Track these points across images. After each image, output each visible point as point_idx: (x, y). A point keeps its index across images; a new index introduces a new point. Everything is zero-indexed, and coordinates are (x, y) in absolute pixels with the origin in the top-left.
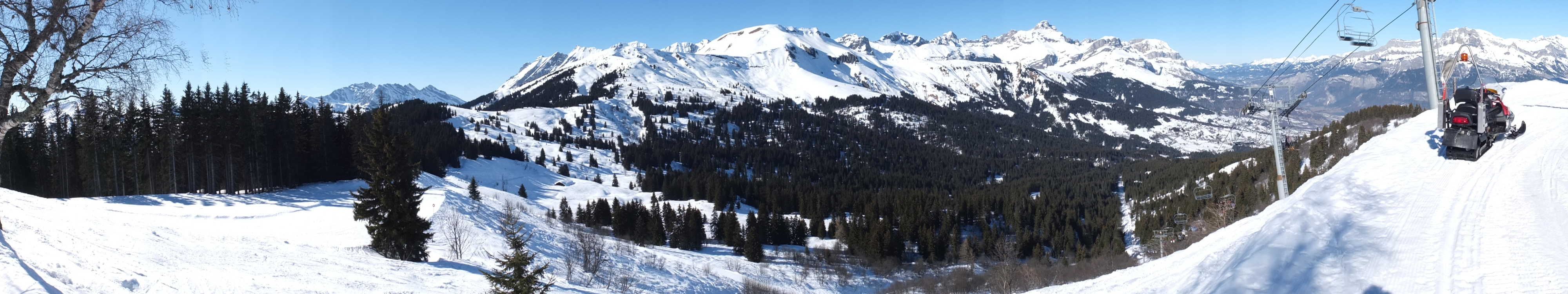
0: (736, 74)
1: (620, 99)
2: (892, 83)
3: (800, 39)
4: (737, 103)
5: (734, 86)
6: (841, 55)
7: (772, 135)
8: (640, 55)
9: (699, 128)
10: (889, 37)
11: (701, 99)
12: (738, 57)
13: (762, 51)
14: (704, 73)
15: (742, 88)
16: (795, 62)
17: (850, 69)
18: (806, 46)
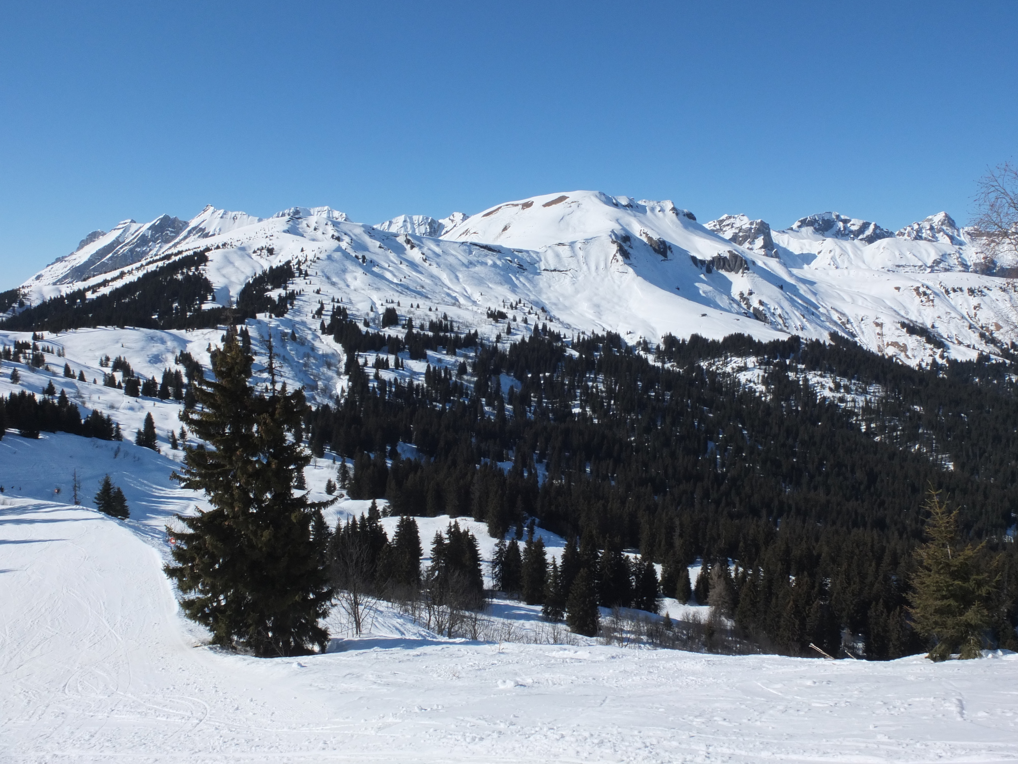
0: (517, 282)
1: (297, 319)
2: (813, 314)
3: (641, 222)
4: (518, 338)
5: (511, 306)
6: (715, 255)
7: (581, 400)
8: (336, 234)
9: (447, 380)
10: (811, 223)
11: (452, 326)
12: (520, 251)
13: (567, 239)
14: (457, 278)
15: (527, 310)
16: (629, 265)
17: (731, 283)
18: (650, 235)
